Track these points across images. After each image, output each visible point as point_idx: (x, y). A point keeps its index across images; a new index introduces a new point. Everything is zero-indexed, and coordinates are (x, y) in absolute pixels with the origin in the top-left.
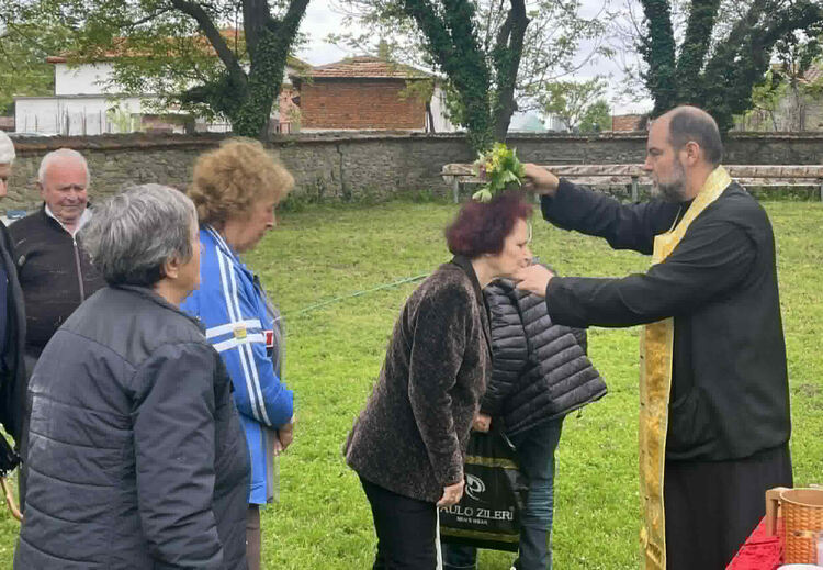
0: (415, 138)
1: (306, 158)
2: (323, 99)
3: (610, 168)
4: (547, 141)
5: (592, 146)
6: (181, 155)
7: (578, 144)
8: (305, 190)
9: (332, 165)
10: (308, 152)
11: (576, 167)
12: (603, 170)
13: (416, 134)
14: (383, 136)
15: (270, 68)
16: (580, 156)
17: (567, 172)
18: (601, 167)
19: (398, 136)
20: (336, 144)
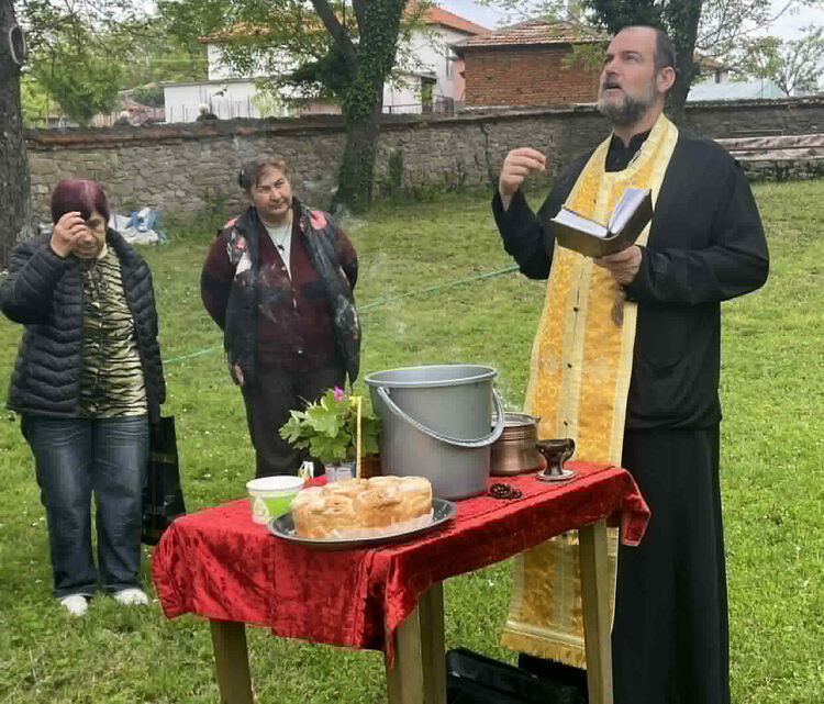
0: (580, 113)
1: (443, 141)
2: (490, 71)
3: (807, 139)
4: (738, 109)
5: (794, 113)
6: (290, 141)
7: (777, 112)
8: (442, 178)
9: (475, 148)
10: (446, 134)
11: (765, 139)
12: (799, 141)
13: (581, 107)
14: (539, 111)
15: (380, 38)
16: (778, 125)
17: (753, 146)
18: (796, 138)
19: (558, 111)
20: (480, 123)
